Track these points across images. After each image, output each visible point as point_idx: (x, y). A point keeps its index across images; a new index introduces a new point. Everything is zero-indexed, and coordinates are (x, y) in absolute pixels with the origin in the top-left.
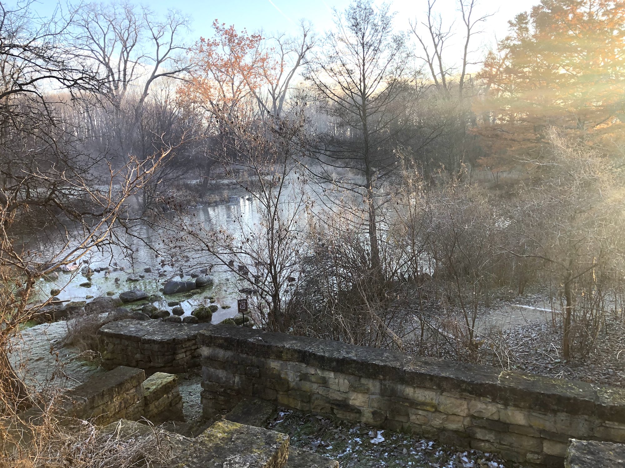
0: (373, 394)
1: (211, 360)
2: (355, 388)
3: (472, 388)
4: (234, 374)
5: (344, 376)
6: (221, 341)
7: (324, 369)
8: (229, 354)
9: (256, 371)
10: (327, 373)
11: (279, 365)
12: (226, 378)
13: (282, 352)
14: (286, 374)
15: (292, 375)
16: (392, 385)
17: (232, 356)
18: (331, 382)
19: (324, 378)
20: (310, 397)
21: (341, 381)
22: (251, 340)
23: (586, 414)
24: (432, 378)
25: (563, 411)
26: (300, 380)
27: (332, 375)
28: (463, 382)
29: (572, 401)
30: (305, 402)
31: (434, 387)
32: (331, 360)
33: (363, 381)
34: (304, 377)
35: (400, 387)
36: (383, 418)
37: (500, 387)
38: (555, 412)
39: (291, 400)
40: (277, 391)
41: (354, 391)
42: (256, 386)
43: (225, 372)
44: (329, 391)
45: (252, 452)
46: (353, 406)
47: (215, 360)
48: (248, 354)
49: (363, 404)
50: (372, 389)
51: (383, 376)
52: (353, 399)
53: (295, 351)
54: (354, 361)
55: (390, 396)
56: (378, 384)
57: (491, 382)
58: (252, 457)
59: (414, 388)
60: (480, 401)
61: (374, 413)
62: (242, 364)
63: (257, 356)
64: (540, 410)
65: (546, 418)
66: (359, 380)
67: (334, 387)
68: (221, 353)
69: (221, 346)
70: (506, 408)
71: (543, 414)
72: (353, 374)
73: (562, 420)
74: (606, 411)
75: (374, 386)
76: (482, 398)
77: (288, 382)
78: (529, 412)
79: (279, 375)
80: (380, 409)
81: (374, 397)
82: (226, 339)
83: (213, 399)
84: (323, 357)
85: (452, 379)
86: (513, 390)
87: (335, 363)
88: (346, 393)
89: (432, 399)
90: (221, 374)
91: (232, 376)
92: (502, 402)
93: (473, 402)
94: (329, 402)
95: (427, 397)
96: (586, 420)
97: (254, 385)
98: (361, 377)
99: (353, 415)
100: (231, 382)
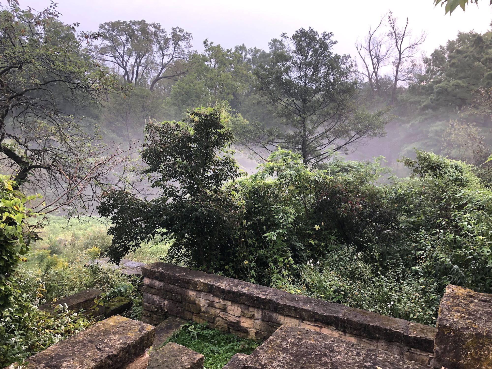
0: (256, 319)
1: (150, 287)
2: (244, 313)
3: (323, 319)
4: (165, 299)
5: (238, 305)
6: (158, 274)
7: (224, 299)
8: (161, 284)
9: (179, 297)
10: (227, 301)
11: (195, 294)
12: (159, 301)
13: (197, 284)
14: (199, 301)
15: (203, 302)
16: (270, 313)
17: (164, 286)
18: (229, 308)
19: (225, 305)
20: (214, 318)
21: (236, 308)
22: (178, 275)
23: (399, 342)
24: (296, 309)
25: (382, 339)
26: (209, 306)
27: (230, 303)
28: (317, 313)
29: (388, 331)
30: (211, 322)
31: (298, 316)
32: (230, 292)
33: (251, 309)
34: (211, 305)
35: (275, 315)
36: (262, 337)
37: (341, 319)
38: (378, 339)
39: (201, 320)
40: (193, 313)
41: (244, 316)
42: (179, 308)
43: (158, 297)
44: (227, 315)
45: (126, 335)
46: (243, 327)
47: (152, 288)
48: (174, 285)
49: (250, 326)
50: (256, 316)
51: (264, 306)
52: (243, 322)
53: (206, 284)
54: (245, 294)
55: (268, 322)
56: (260, 312)
57: (335, 315)
58: (125, 337)
59: (285, 316)
60: (328, 328)
61: (256, 333)
62: (170, 292)
63: (181, 287)
64: (367, 337)
65: (372, 343)
66: (248, 308)
67: (230, 312)
68: (157, 283)
69: (157, 278)
70: (345, 335)
71: (370, 340)
72: (244, 304)
73: (382, 345)
74: (411, 341)
75: (258, 314)
76: (329, 326)
77: (200, 307)
78: (360, 338)
79: (195, 301)
80: (261, 330)
81: (257, 321)
82: (161, 273)
83: (149, 316)
84: (224, 289)
85: (309, 311)
86: (349, 321)
87: (232, 295)
88: (239, 317)
89: (296, 325)
90: (156, 299)
91: (162, 300)
92: (342, 330)
93: (323, 329)
94: (226, 323)
95: (293, 323)
96: (398, 347)
97: (177, 307)
98: (249, 306)
99: (242, 334)
100: (162, 304)
